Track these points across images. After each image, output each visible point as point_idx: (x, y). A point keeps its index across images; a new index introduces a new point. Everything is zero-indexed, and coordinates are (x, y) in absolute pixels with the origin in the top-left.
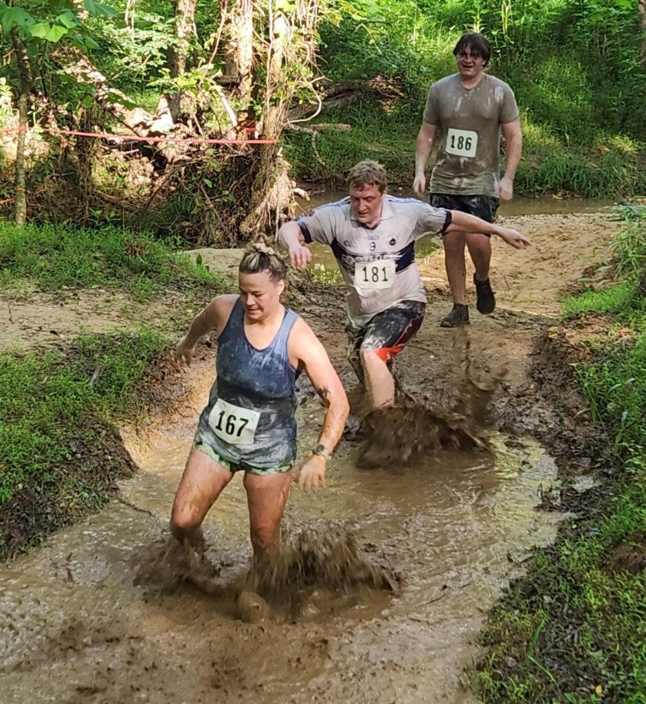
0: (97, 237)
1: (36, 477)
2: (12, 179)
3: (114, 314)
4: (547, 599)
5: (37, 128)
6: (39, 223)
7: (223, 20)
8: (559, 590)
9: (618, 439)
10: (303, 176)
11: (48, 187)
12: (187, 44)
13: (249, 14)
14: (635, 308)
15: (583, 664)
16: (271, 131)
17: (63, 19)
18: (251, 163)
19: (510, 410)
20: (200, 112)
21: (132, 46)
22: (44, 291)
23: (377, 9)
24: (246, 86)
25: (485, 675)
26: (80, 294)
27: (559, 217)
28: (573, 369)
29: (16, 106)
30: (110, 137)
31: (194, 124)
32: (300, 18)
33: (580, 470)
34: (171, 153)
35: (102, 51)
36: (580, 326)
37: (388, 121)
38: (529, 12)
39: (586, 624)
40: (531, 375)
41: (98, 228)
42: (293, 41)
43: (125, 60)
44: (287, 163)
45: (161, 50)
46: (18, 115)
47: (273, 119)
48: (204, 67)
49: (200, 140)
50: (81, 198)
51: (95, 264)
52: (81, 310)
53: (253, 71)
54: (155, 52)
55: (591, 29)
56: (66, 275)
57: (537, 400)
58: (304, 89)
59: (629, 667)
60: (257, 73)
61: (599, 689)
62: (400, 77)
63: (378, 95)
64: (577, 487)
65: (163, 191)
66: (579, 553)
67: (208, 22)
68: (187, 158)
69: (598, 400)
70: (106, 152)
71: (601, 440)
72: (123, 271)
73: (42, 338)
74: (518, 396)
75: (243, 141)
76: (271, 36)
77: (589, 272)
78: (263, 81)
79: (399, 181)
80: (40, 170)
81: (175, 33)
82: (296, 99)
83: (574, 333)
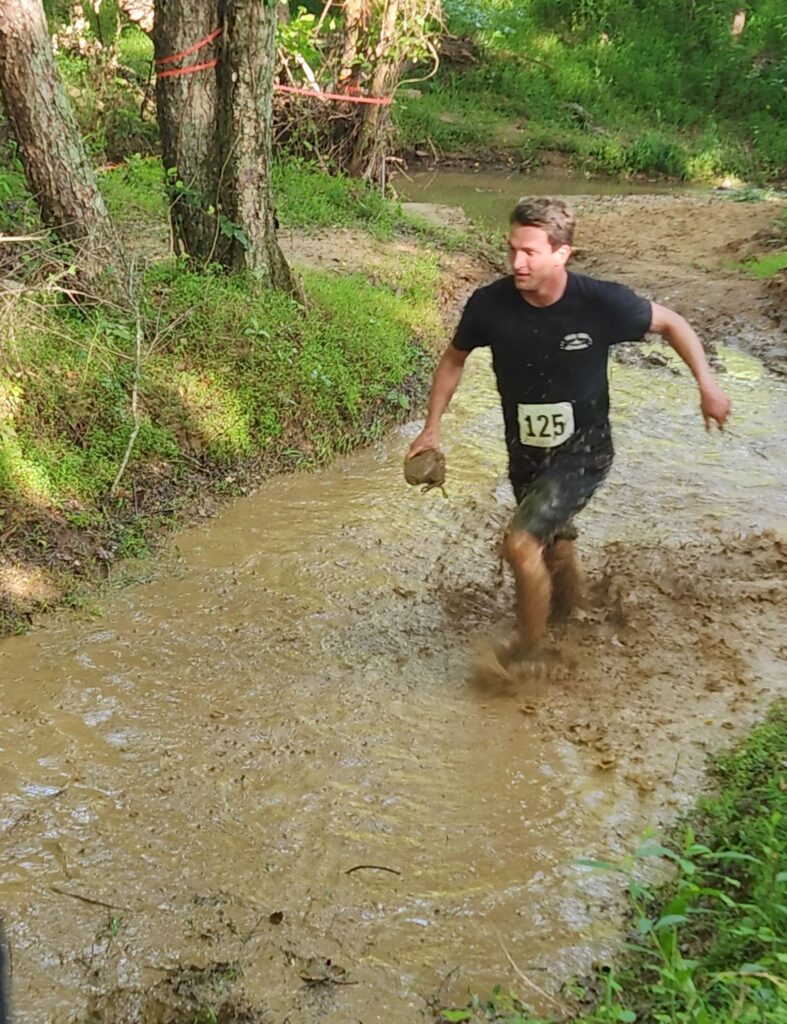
62: (469, 38)
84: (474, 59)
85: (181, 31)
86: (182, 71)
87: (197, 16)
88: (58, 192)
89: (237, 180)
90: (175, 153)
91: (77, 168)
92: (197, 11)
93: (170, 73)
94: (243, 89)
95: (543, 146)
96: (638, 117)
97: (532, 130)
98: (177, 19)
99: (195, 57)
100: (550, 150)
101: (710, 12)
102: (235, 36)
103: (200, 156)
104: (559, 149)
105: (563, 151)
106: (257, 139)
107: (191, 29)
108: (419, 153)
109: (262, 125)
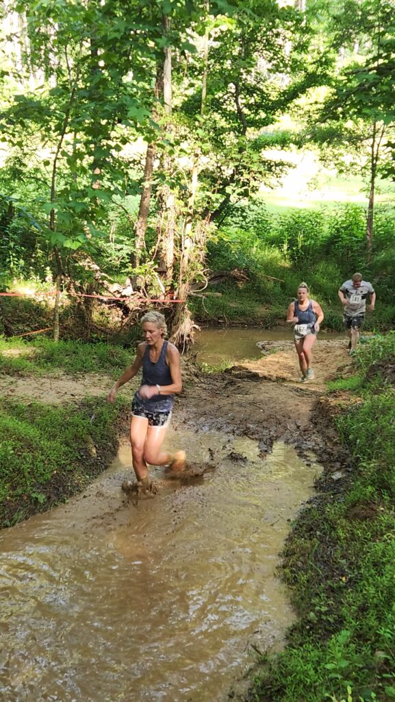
0: (94, 347)
1: (63, 467)
2: (52, 318)
3: (103, 386)
4: (318, 533)
5: (65, 292)
6: (66, 340)
7: (159, 240)
8: (324, 529)
9: (354, 453)
10: (197, 319)
11: (69, 322)
12: (141, 252)
13: (172, 237)
14: (364, 388)
15: (336, 566)
16: (182, 296)
17: (79, 238)
18: (172, 312)
19: (300, 438)
20: (146, 286)
21: (113, 252)
22: (67, 374)
23: (236, 235)
24: (170, 273)
25: (287, 571)
26: (86, 376)
27: (325, 341)
28: (332, 418)
29: (54, 281)
30: (101, 298)
31: (143, 292)
32: (197, 239)
33: (335, 469)
34: (131, 306)
35: (98, 254)
36: (336, 397)
37: (240, 292)
38: (312, 238)
39: (337, 546)
40: (311, 420)
41: (95, 343)
42: (194, 251)
43: (110, 259)
44: (189, 312)
45: (128, 254)
46: (56, 286)
47: (183, 290)
48: (149, 263)
49: (147, 300)
50: (86, 328)
51: (93, 361)
52: (86, 384)
53: (174, 266)
54: (125, 255)
55: (343, 247)
56: (79, 367)
57: (314, 433)
58: (199, 275)
59: (359, 568)
60: (176, 267)
61: (344, 579)
62: (246, 270)
63: (236, 279)
64: (334, 477)
65: (128, 325)
66: (334, 510)
67: (151, 241)
68: (139, 308)
69: (345, 434)
70: (99, 305)
71: (345, 454)
72: (107, 365)
73: (66, 398)
74: (304, 431)
75: (168, 301)
76: (183, 248)
77: (340, 369)
78: (178, 271)
79: (245, 322)
80: (66, 313)
81: (134, 246)
82: (195, 280)
83: (333, 400)
95: (276, 316)
97: (272, 310)
108: (220, 321)
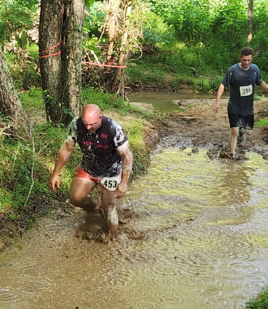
24: (111, 46)
62: (153, 45)
76: (124, 26)
79: (156, 86)
84: (155, 52)
85: (48, 42)
86: (49, 56)
87: (54, 36)
88: (4, 99)
89: (69, 94)
90: (47, 85)
91: (11, 90)
92: (54, 34)
93: (45, 56)
94: (71, 62)
95: (181, 82)
96: (215, 71)
97: (176, 77)
98: (47, 37)
99: (54, 51)
100: (183, 83)
101: (239, 34)
102: (68, 43)
103: (56, 86)
104: (186, 83)
105: (188, 84)
106: (76, 79)
107: (52, 41)
108: (136, 85)
109: (78, 74)
